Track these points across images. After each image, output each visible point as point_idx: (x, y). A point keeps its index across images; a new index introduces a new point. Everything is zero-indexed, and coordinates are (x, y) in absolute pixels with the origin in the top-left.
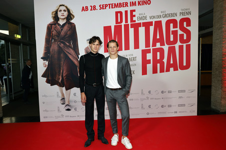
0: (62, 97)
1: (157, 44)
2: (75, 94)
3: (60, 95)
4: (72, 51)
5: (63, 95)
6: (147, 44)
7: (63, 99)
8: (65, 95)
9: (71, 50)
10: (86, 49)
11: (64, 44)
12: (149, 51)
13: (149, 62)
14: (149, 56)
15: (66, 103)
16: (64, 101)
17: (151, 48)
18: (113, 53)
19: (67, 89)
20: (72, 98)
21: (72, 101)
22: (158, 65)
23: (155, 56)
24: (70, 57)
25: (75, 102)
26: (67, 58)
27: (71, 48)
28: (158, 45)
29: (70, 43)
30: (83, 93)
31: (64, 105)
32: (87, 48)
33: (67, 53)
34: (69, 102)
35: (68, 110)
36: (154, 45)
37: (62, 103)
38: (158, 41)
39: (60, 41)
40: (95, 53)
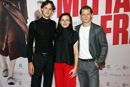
0: (5, 69)
1: (120, 9)
2: (20, 65)
3: (3, 65)
4: (19, 15)
5: (6, 65)
6: (108, 10)
7: (6, 70)
8: (9, 66)
9: (18, 12)
10: (36, 13)
11: (11, 5)
12: (109, 18)
13: (109, 30)
14: (110, 24)
15: (10, 76)
16: (7, 73)
17: (113, 14)
18: (86, 21)
19: (11, 59)
20: (17, 69)
21: (16, 74)
22: (121, 35)
23: (116, 24)
24: (17, 21)
25: (21, 74)
26: (13, 22)
27: (18, 10)
28: (122, 11)
29: (17, 4)
30: (31, 63)
31: (7, 78)
32: (38, 11)
33: (13, 16)
34: (13, 74)
35: (12, 84)
36: (116, 10)
37: (4, 75)
38: (122, 5)
39: (5, 1)
40: (47, 19)
